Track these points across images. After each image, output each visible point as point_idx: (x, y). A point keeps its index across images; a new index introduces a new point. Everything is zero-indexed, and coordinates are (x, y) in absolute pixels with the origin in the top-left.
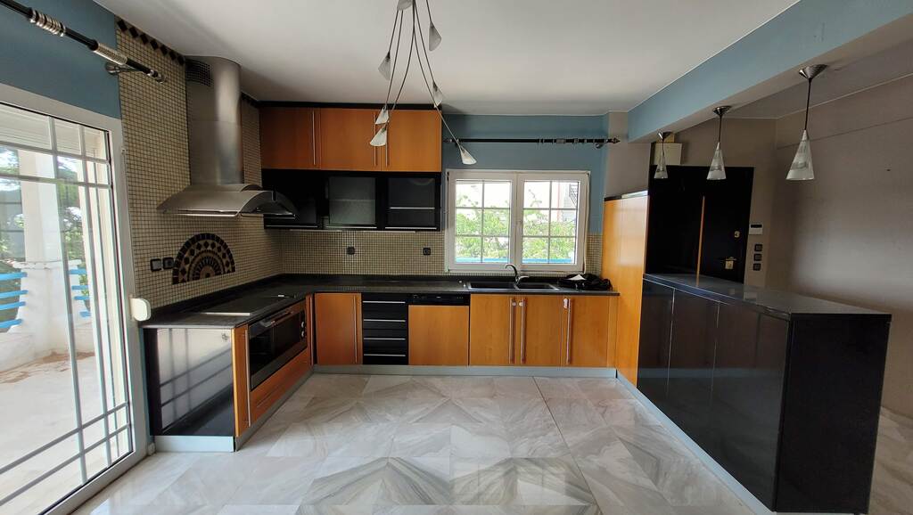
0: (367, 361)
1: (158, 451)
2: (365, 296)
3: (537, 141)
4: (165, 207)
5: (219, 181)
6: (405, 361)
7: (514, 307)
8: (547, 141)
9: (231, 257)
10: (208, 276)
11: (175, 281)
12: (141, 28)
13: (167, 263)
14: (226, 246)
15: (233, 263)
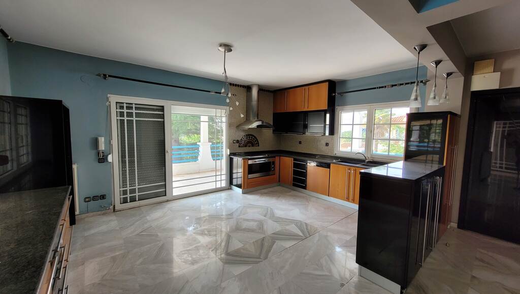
0: (294, 185)
1: (231, 189)
2: (295, 160)
3: (375, 88)
4: (238, 127)
5: (251, 119)
6: (305, 188)
7: (349, 173)
8: (380, 88)
9: (258, 142)
10: (249, 146)
11: (239, 146)
12: (235, 83)
13: (238, 141)
14: (256, 138)
15: (258, 143)
